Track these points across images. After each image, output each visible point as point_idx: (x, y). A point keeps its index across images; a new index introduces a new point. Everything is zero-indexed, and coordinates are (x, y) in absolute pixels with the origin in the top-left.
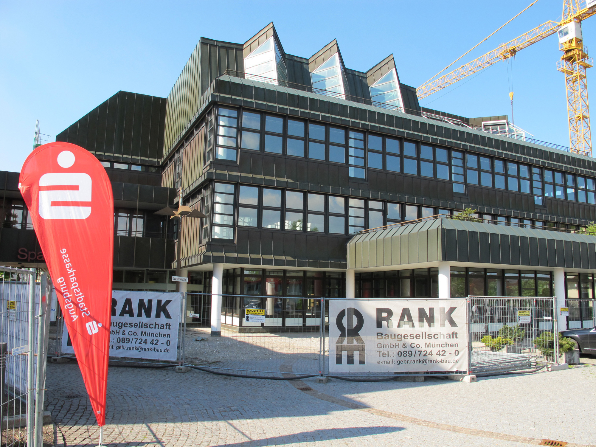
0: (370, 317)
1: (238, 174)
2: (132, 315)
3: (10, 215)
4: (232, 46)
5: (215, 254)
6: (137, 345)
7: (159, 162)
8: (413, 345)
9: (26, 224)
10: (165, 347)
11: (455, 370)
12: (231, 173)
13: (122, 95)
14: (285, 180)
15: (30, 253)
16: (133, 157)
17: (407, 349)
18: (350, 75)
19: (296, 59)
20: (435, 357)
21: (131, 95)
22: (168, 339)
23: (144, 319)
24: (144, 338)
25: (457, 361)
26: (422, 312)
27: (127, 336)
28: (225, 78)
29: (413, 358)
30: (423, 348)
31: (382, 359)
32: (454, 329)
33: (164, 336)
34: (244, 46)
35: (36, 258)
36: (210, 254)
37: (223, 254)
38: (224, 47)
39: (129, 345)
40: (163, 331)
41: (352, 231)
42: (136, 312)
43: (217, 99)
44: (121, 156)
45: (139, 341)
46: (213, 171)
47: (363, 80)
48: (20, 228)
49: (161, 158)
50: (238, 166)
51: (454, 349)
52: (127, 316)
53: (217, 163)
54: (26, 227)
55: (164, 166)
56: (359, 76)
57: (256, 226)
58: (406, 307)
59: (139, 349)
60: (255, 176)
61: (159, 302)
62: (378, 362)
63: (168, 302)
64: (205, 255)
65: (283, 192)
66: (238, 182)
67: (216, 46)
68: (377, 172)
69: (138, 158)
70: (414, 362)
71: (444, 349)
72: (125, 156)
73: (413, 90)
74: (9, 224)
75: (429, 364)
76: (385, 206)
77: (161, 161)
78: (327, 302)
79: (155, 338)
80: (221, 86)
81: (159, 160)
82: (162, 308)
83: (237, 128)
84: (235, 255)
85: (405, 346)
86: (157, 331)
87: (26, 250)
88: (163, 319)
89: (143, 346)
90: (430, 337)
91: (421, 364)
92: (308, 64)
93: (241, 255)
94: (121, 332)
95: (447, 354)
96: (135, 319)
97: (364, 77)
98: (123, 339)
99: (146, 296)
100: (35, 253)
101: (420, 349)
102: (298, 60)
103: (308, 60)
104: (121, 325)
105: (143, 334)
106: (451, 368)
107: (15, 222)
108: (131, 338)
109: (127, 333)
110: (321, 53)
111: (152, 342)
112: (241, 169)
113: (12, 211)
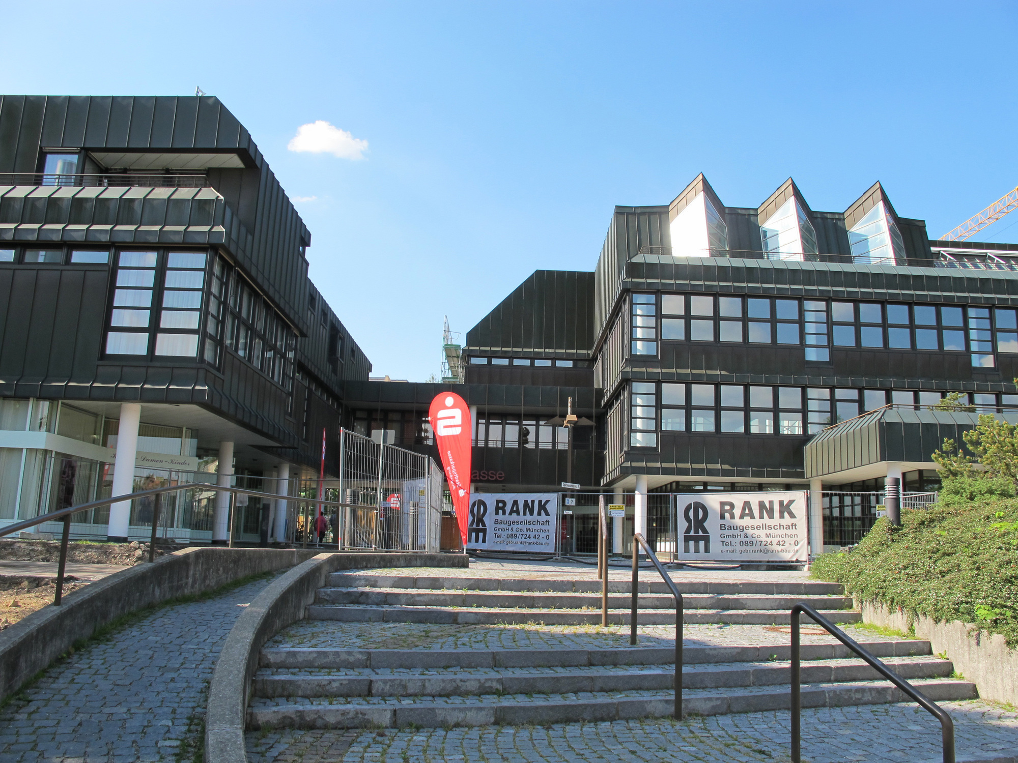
0: (714, 511)
1: (659, 370)
2: (518, 514)
3: (420, 430)
4: (655, 210)
5: (634, 464)
6: (523, 540)
7: (588, 354)
8: (754, 536)
10: (545, 540)
11: (794, 559)
12: (650, 370)
13: (539, 274)
14: (718, 372)
16: (558, 351)
17: (748, 539)
18: (819, 220)
19: (739, 211)
20: (775, 547)
21: (550, 273)
22: (548, 534)
23: (528, 517)
24: (528, 533)
25: (797, 551)
26: (762, 505)
27: (514, 532)
28: (638, 259)
29: (754, 548)
30: (763, 538)
31: (725, 548)
32: (793, 520)
33: (544, 531)
34: (670, 208)
36: (628, 464)
37: (644, 464)
38: (644, 214)
39: (517, 540)
40: (544, 527)
41: (811, 430)
42: (521, 511)
43: (629, 286)
44: (542, 350)
45: (524, 536)
46: (628, 369)
47: (839, 223)
49: (592, 349)
50: (658, 362)
51: (794, 539)
52: (514, 515)
53: (634, 360)
55: (594, 359)
56: (832, 219)
57: (684, 429)
58: (747, 500)
59: (524, 543)
60: (679, 371)
61: (540, 502)
62: (722, 551)
63: (547, 502)
64: (623, 465)
65: (718, 387)
66: (659, 380)
67: (634, 214)
68: (845, 350)
69: (563, 351)
70: (755, 551)
71: (784, 539)
72: (547, 350)
73: (920, 224)
75: (770, 554)
76: (861, 395)
77: (591, 353)
78: (675, 497)
79: (537, 533)
80: (634, 270)
81: (589, 352)
82: (543, 507)
83: (656, 316)
84: (658, 465)
85: (746, 536)
86: (538, 527)
88: (543, 517)
89: (528, 540)
90: (770, 527)
91: (762, 554)
92: (757, 215)
93: (665, 465)
94: (510, 529)
95: (787, 544)
96: (521, 518)
97: (839, 219)
98: (512, 535)
99: (530, 497)
101: (761, 539)
102: (743, 212)
103: (756, 210)
104: (511, 523)
105: (528, 530)
106: (791, 557)
107: (427, 438)
108: (518, 534)
109: (514, 530)
110: (772, 199)
111: (535, 537)
112: (663, 363)
113: (423, 425)
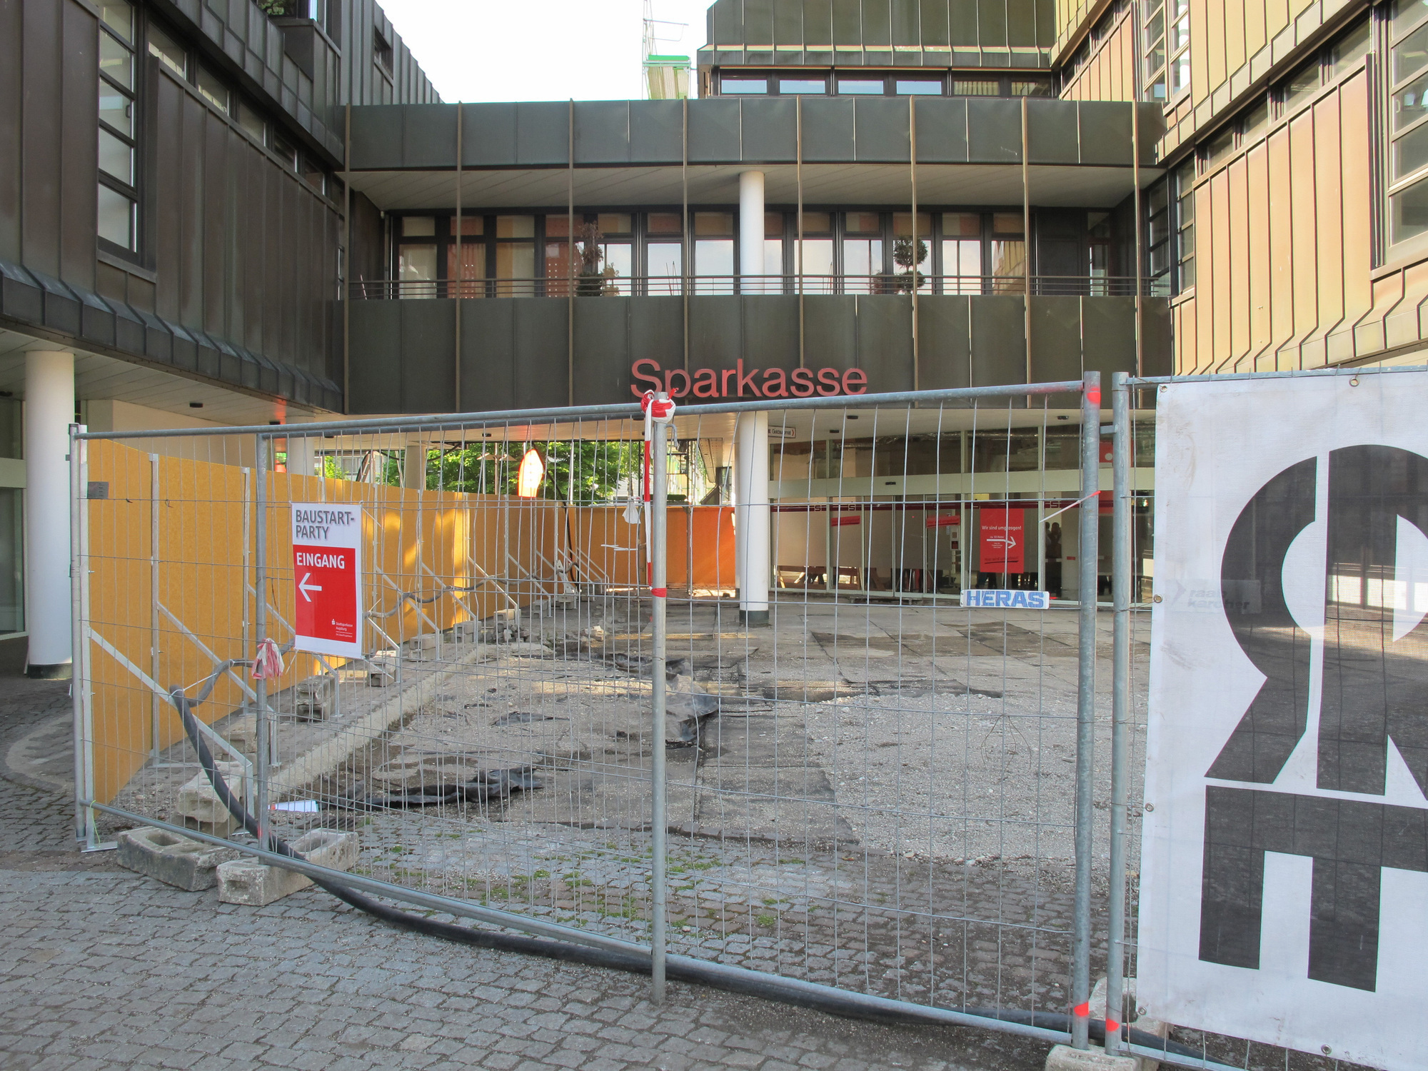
7: (1045, 58)
9: (645, 278)
15: (669, 375)
16: (959, 49)
35: (691, 391)
44: (917, 49)
48: (629, 294)
49: (1051, 44)
54: (645, 291)
55: (1064, 68)
72: (931, 49)
74: (591, 285)
77: (1054, 54)
81: (1045, 50)
87: (657, 368)
100: (685, 374)
